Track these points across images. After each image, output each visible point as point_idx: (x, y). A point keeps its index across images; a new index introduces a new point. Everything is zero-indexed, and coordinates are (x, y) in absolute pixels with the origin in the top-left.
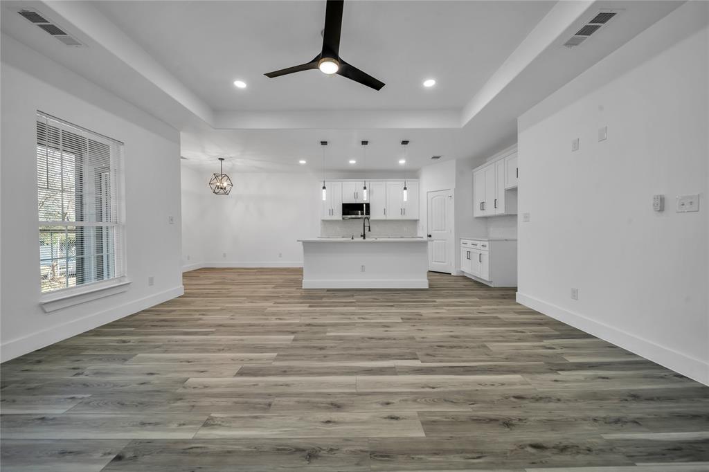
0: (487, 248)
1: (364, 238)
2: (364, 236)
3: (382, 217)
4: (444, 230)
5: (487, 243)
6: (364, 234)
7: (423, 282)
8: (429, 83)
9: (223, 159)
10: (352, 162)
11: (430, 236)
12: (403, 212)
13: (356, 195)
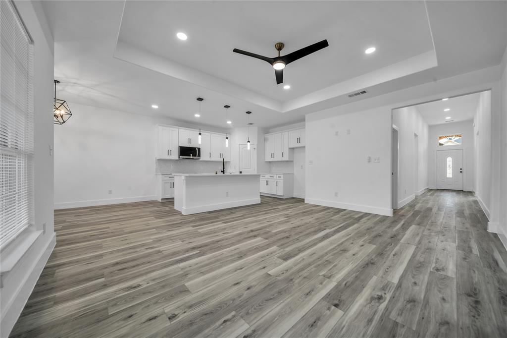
0: (282, 178)
1: (224, 173)
2: (223, 172)
4: (250, 169)
5: (282, 176)
6: (224, 170)
7: (258, 200)
9: (58, 82)
11: (241, 172)
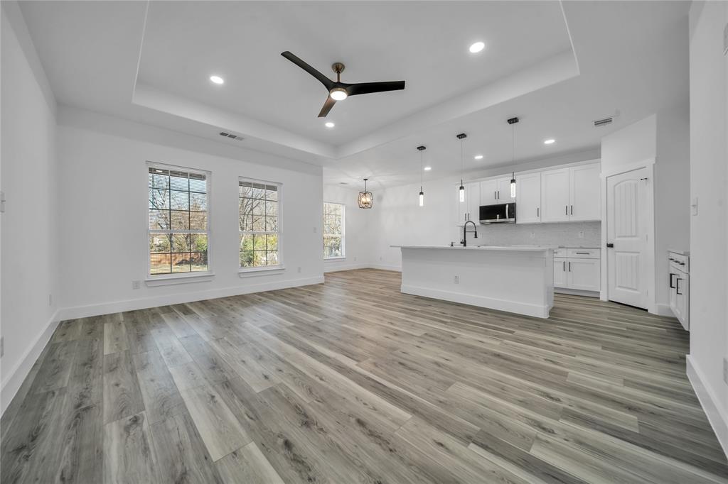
3: (534, 219)
8: (477, 47)
10: (479, 157)
12: (569, 210)
13: (497, 195)
